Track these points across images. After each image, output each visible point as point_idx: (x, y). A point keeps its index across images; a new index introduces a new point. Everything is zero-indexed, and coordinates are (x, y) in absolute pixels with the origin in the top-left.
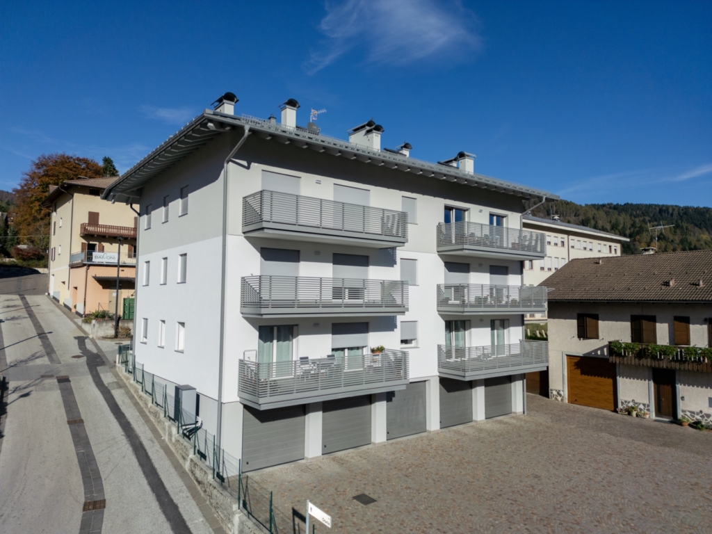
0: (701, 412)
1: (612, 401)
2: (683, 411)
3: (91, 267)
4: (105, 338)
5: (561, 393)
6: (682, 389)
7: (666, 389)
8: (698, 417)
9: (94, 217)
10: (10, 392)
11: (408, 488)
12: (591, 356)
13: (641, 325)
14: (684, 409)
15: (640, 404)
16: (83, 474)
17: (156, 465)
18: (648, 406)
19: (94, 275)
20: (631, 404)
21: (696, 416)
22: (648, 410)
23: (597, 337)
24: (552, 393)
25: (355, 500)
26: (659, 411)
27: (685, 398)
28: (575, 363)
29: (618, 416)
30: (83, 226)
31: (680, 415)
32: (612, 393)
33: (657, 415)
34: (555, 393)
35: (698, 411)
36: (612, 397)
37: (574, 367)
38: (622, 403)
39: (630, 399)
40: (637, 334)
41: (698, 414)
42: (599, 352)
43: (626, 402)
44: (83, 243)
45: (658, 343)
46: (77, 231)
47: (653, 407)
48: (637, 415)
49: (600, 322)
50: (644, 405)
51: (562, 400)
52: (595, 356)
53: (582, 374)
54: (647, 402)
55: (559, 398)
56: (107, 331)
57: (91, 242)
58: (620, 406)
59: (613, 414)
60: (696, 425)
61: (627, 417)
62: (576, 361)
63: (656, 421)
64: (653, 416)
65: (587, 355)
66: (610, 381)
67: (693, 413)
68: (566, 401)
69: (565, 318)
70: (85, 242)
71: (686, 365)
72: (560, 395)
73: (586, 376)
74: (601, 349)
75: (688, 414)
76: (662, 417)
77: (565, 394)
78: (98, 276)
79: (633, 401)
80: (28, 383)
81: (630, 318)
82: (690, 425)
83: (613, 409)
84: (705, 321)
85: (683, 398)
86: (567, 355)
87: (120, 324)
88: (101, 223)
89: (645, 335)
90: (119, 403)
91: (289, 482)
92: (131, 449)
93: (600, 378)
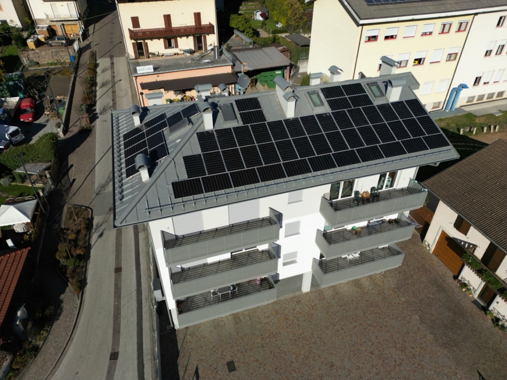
0: (504, 316)
1: (457, 272)
3: (138, 78)
5: (430, 246)
6: (498, 299)
8: (501, 317)
10: (94, 231)
11: (257, 360)
12: (456, 241)
13: (495, 250)
14: (495, 307)
15: (471, 286)
19: (141, 82)
23: (466, 234)
24: (425, 242)
25: (226, 366)
26: (480, 297)
27: (499, 304)
28: (445, 237)
29: (455, 283)
31: (491, 308)
32: (460, 268)
43: (464, 279)
47: (478, 293)
49: (472, 228)
51: (429, 250)
54: (476, 288)
57: (138, 41)
58: (460, 278)
59: (453, 280)
60: (496, 320)
61: (458, 289)
63: (476, 301)
64: (476, 296)
65: (454, 239)
66: (461, 263)
67: (499, 313)
68: (431, 252)
70: (134, 42)
73: (450, 248)
74: (465, 242)
75: (496, 312)
76: (480, 300)
77: (433, 248)
79: (468, 281)
82: (492, 319)
83: (455, 276)
85: (497, 302)
86: (442, 230)
89: (495, 257)
93: (457, 255)
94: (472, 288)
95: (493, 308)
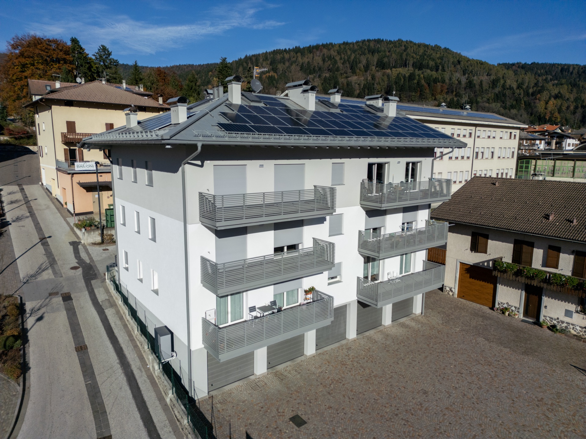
0: (558, 319)
1: (491, 301)
2: (544, 316)
3: (74, 175)
4: (94, 244)
5: (453, 290)
6: (546, 300)
7: (535, 298)
8: (555, 322)
9: (71, 126)
10: (28, 315)
11: (330, 407)
12: (479, 266)
13: (521, 248)
14: (546, 315)
15: (512, 306)
16: (93, 409)
17: (146, 398)
18: (519, 309)
19: (78, 182)
20: (505, 306)
21: (554, 321)
22: (518, 312)
23: (485, 252)
24: (445, 289)
25: (291, 422)
26: (526, 314)
27: (548, 307)
28: (466, 269)
29: (494, 313)
30: (64, 136)
31: (542, 319)
32: (492, 295)
33: (524, 316)
34: (448, 289)
35: (556, 318)
36: (491, 298)
37: (465, 272)
38: (499, 304)
39: (505, 302)
40: (517, 256)
41: (555, 320)
42: (486, 264)
43: (502, 303)
44: (65, 149)
45: (533, 267)
46: (59, 139)
47: (522, 310)
48: (509, 315)
49: (489, 241)
50: (515, 307)
51: (453, 295)
52: (483, 266)
53: (470, 278)
54: (518, 306)
55: (451, 293)
56: (95, 238)
57: (71, 148)
58: (497, 306)
59: (491, 311)
60: (553, 328)
61: (501, 316)
62: (467, 267)
63: (523, 321)
64: (521, 316)
65: (476, 265)
66: (492, 286)
67: (552, 318)
68: (456, 296)
69: (462, 234)
70: (66, 147)
71: (552, 286)
72: (452, 291)
73: (473, 280)
74: (488, 261)
75: (548, 319)
76: (527, 318)
77: (456, 291)
78: (81, 182)
79: (507, 303)
80: (40, 304)
81: (513, 241)
82: (548, 328)
83: (491, 306)
84: (573, 253)
85: (546, 307)
86: (460, 262)
87: (105, 232)
88: (78, 131)
89: (524, 257)
90: (113, 325)
91: (244, 402)
92: (125, 378)
93: (484, 283)
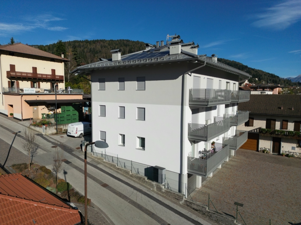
1: (256, 148)
3: (23, 96)
6: (283, 144)
7: (277, 144)
8: (288, 153)
9: (12, 67)
11: (245, 197)
13: (270, 122)
14: (283, 150)
18: (270, 149)
19: (25, 100)
22: (270, 151)
23: (253, 126)
26: (273, 151)
27: (284, 147)
29: (259, 153)
32: (257, 145)
35: (288, 151)
38: (260, 148)
40: (268, 125)
41: (287, 152)
42: (253, 131)
43: (262, 148)
44: (9, 81)
45: (276, 129)
46: (5, 75)
48: (266, 153)
49: (254, 121)
56: (52, 131)
57: (13, 81)
59: (257, 152)
60: (287, 155)
61: (263, 153)
63: (273, 154)
64: (271, 153)
66: (256, 141)
67: (286, 151)
75: (284, 152)
78: (27, 100)
79: (264, 148)
81: (266, 120)
82: (285, 156)
83: (256, 150)
89: (272, 126)
92: (146, 196)
93: (252, 140)
94: (268, 150)
95: (282, 151)
